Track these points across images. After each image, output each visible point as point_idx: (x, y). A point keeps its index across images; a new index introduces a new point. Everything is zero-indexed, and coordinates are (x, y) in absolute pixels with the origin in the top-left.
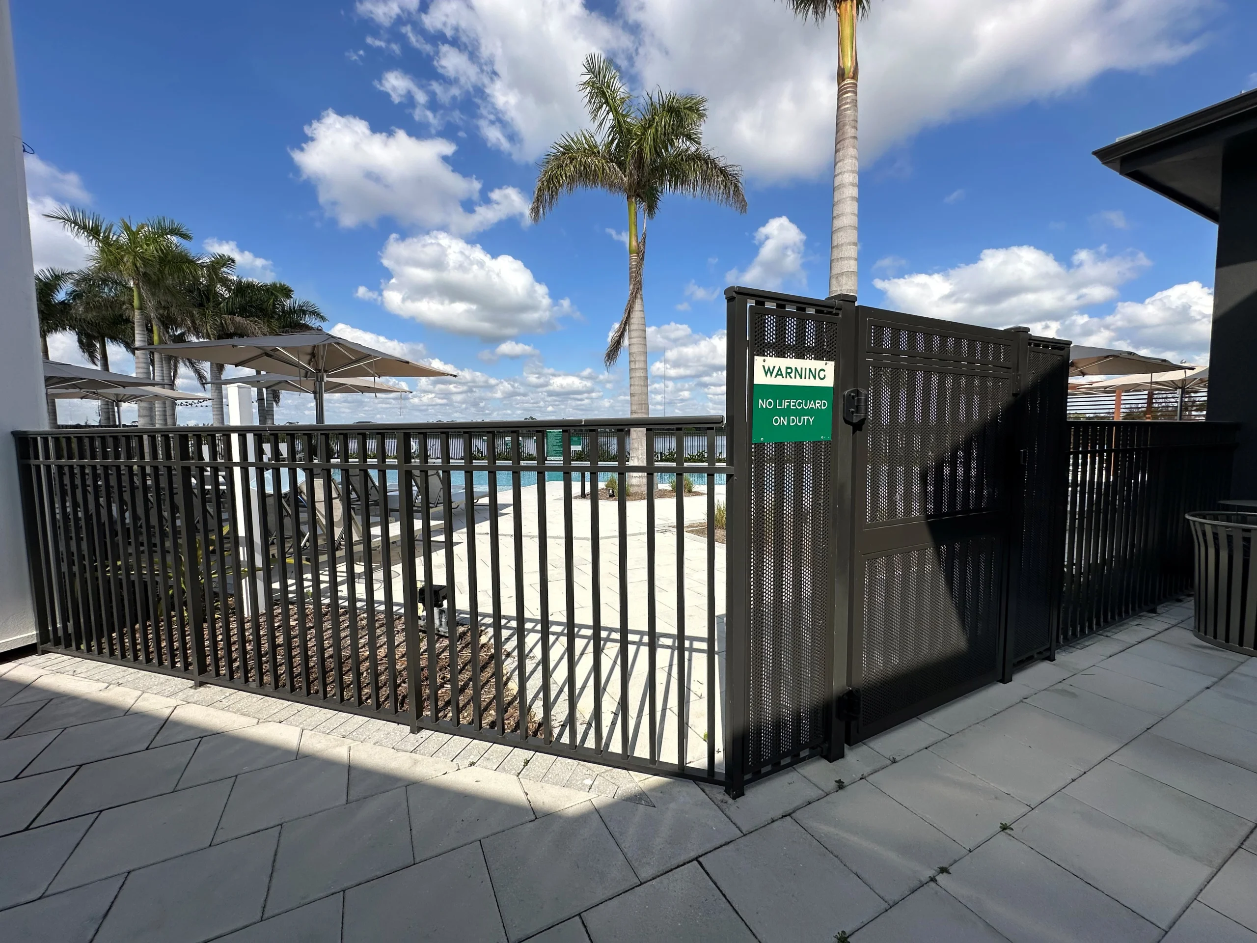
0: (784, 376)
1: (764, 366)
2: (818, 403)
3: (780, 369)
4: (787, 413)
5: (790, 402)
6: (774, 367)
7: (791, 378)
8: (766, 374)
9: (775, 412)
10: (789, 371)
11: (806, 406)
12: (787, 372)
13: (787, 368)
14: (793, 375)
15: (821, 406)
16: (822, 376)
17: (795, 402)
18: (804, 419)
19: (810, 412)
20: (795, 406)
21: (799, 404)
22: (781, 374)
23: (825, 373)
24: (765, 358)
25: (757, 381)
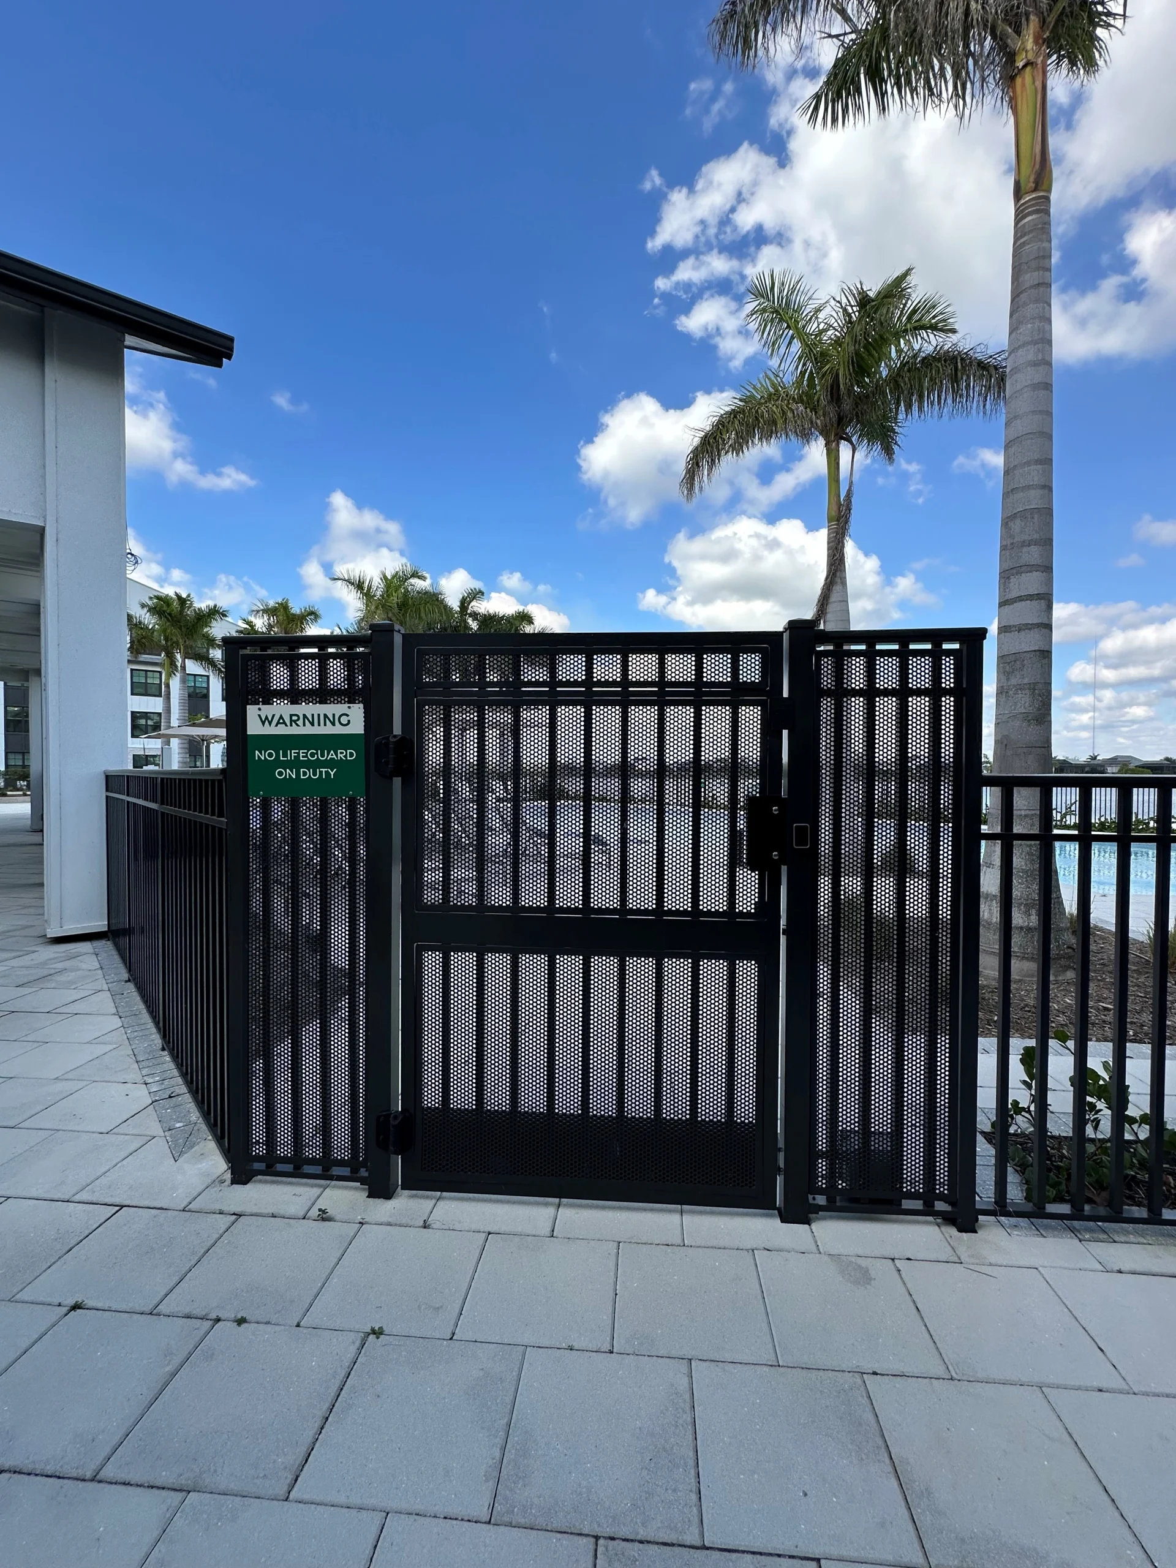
0: (288, 724)
1: (259, 716)
2: (341, 753)
3: (281, 717)
4: (296, 764)
5: (298, 753)
6: (274, 716)
7: (298, 725)
8: (263, 723)
9: (278, 763)
10: (295, 718)
11: (322, 757)
12: (291, 721)
13: (291, 716)
14: (300, 722)
15: (346, 756)
16: (344, 720)
17: (307, 753)
18: (321, 772)
19: (331, 764)
20: (306, 756)
21: (312, 755)
22: (284, 723)
23: (349, 718)
24: (260, 706)
25: (250, 731)
